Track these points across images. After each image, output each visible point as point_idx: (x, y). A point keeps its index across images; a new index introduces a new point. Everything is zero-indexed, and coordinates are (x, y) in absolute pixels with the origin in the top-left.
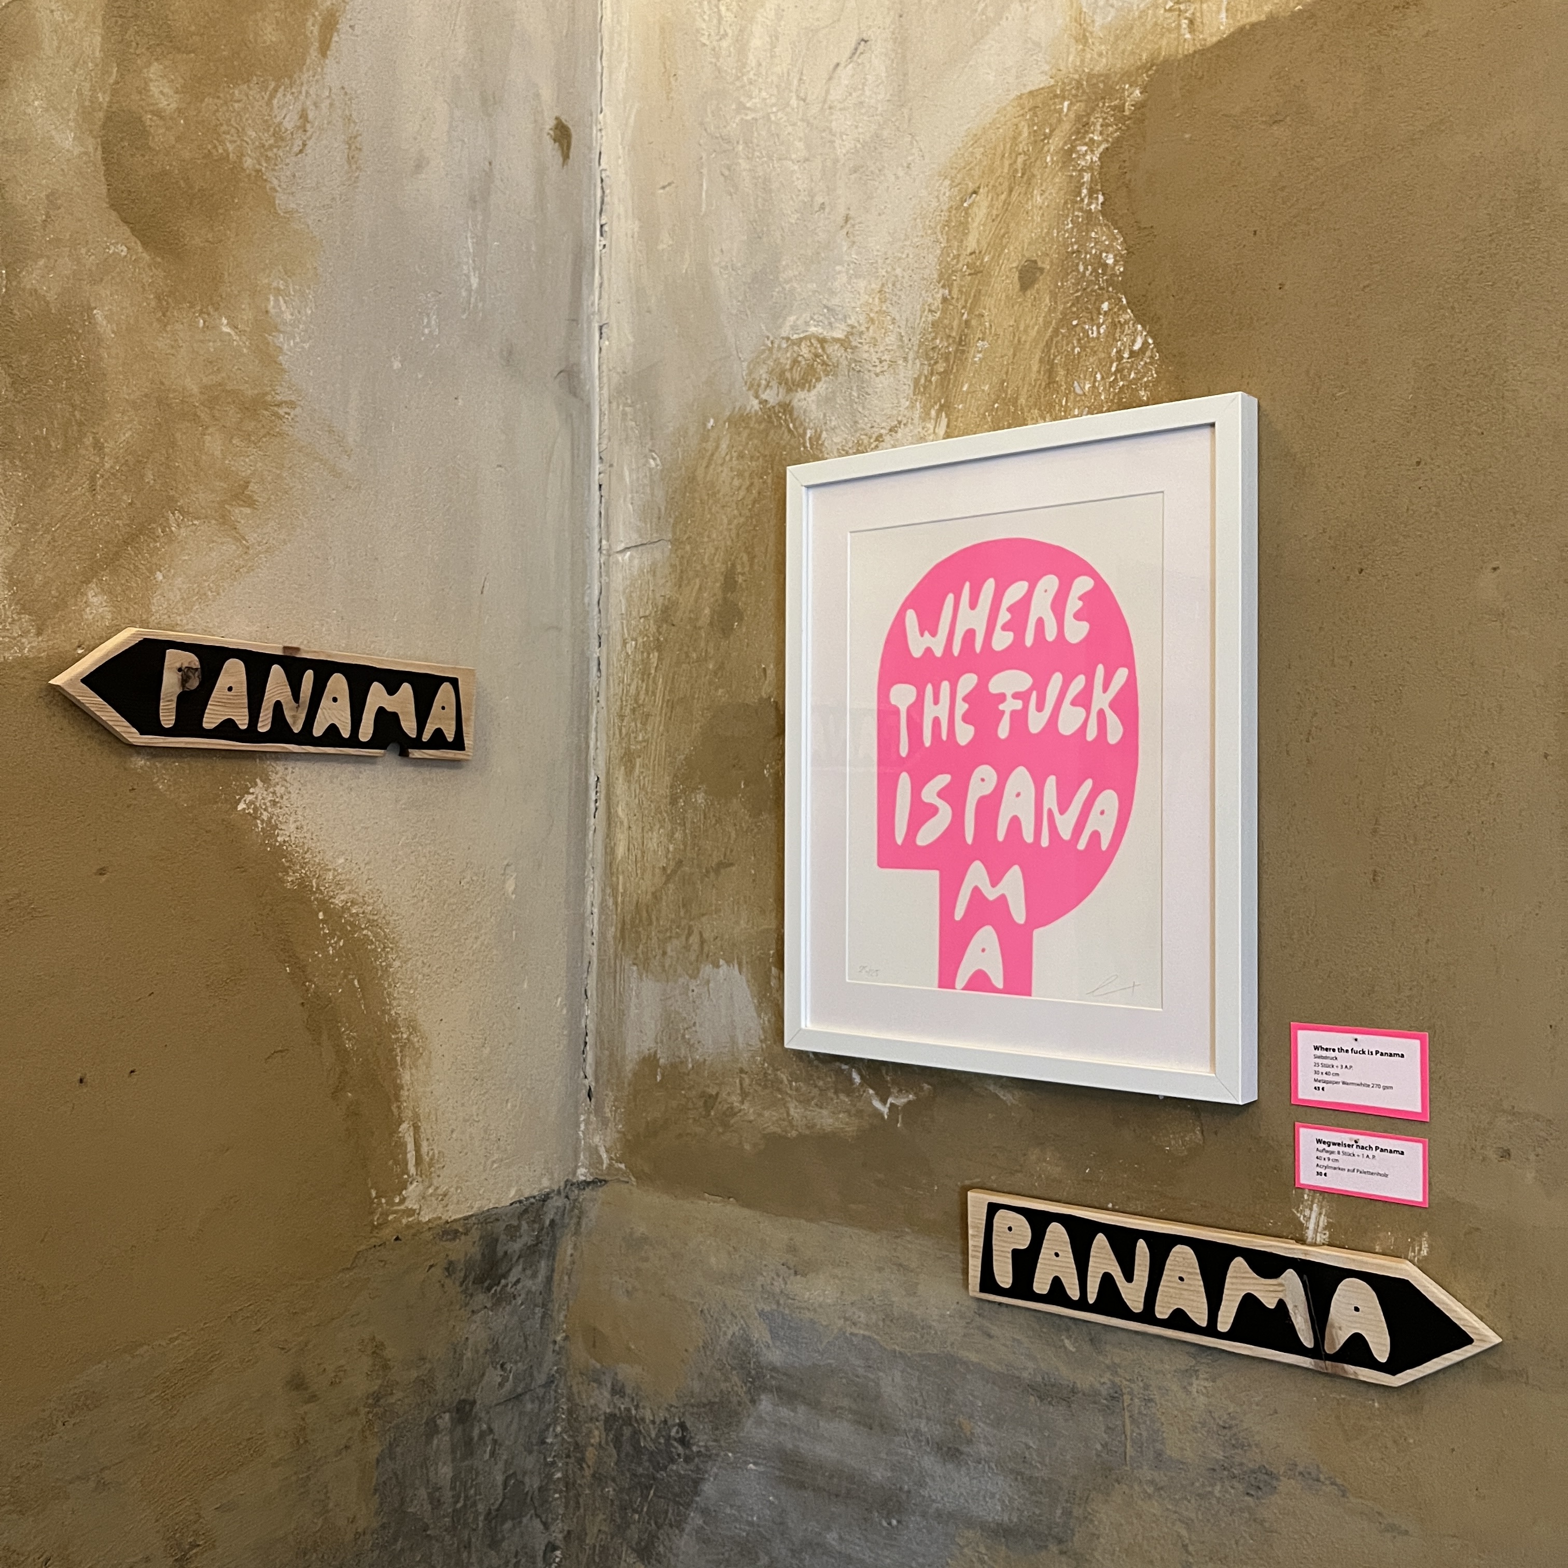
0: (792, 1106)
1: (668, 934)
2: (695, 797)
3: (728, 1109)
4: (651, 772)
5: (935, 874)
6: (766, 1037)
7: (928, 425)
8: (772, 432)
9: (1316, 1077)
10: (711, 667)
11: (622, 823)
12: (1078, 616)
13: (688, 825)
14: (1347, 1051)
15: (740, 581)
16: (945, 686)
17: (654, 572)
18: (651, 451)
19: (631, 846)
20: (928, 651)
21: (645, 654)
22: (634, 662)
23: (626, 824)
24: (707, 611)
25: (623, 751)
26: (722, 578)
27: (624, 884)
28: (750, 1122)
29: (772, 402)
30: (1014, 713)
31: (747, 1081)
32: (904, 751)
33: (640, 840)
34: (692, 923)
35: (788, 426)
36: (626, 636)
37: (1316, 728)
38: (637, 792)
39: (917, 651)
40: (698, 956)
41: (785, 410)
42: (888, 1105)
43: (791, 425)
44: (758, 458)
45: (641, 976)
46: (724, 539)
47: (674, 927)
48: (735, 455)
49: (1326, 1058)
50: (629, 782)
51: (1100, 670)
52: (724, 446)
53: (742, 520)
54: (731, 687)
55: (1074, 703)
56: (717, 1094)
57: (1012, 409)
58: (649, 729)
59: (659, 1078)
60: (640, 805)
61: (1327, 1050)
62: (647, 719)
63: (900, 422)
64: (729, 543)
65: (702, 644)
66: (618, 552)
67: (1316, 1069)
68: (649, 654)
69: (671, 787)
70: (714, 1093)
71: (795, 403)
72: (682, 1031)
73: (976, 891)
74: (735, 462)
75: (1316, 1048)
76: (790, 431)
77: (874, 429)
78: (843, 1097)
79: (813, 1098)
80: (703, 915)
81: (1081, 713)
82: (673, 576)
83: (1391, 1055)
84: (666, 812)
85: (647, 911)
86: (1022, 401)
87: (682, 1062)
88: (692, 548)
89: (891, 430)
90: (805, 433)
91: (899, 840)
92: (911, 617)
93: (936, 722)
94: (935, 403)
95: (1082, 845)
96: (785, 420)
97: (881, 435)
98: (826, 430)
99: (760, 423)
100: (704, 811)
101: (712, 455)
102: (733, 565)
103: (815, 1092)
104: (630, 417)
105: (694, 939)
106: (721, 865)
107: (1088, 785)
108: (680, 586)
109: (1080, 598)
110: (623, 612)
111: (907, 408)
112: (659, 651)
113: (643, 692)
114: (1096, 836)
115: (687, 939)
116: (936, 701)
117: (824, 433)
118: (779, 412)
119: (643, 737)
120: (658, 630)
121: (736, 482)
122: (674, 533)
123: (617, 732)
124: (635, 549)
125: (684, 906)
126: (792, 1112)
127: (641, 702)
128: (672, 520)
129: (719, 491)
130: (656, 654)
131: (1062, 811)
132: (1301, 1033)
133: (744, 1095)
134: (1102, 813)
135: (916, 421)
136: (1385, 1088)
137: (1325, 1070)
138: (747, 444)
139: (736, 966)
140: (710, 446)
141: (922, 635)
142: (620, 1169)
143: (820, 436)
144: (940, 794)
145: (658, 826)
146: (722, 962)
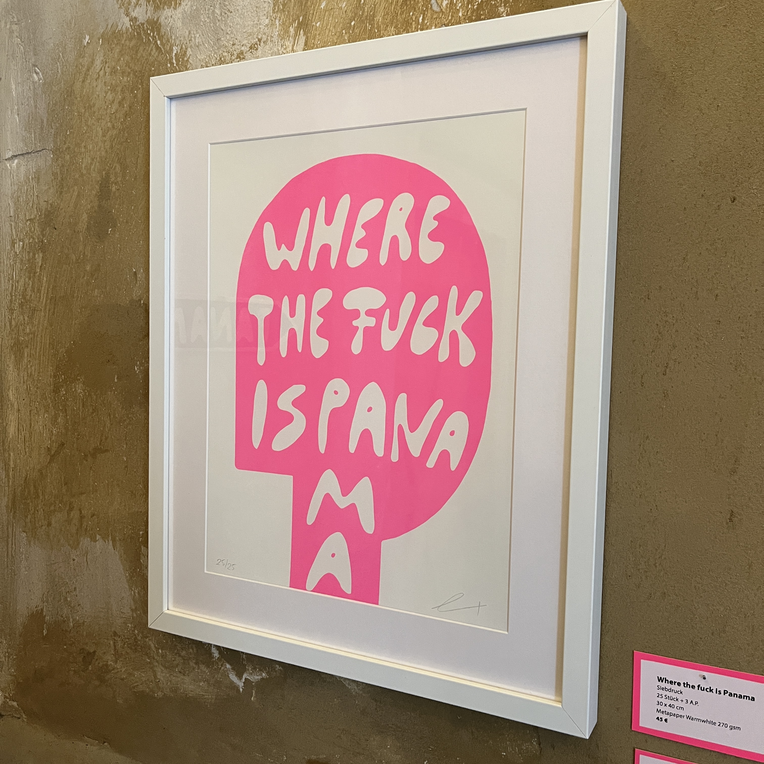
0: (159, 670)
1: (52, 508)
2: (75, 387)
3: (103, 665)
4: (37, 361)
5: (290, 478)
6: (136, 608)
7: (287, 43)
8: (141, 49)
9: (659, 707)
10: (88, 268)
11: (12, 405)
12: (433, 236)
13: (69, 412)
14: (693, 687)
15: (114, 189)
16: (301, 299)
17: (38, 179)
18: (35, 66)
19: (21, 428)
20: (285, 264)
21: (31, 254)
22: (22, 260)
23: (16, 407)
24: (85, 216)
25: (13, 341)
26: (97, 187)
27: (15, 462)
28: (123, 679)
29: (142, 19)
30: (366, 329)
31: (120, 644)
32: (261, 359)
33: (28, 422)
34: (72, 500)
35: (156, 42)
36: (15, 237)
37: (675, 361)
38: (26, 378)
39: (274, 264)
40: (77, 530)
41: (153, 28)
42: (243, 680)
43: (159, 42)
44: (129, 73)
45: (30, 542)
46: (100, 149)
47: (57, 502)
48: (108, 70)
49: (670, 690)
50: (18, 369)
51: (454, 292)
52: (98, 63)
53: (115, 132)
54: (106, 288)
55: (426, 323)
56: (94, 652)
57: (369, 27)
58: (36, 323)
59: (45, 632)
60: (28, 390)
61: (671, 682)
62: (33, 314)
63: (260, 40)
64: (103, 153)
65: (81, 248)
66: (6, 160)
67: (660, 700)
68: (34, 255)
69: (55, 376)
70: (92, 651)
71: (162, 19)
72: (64, 594)
73: (328, 498)
74: (108, 77)
75: (660, 680)
76: (157, 47)
77: (236, 47)
78: (203, 667)
79: (177, 665)
80: (82, 494)
81: (433, 333)
82: (55, 184)
83: (740, 697)
84: (51, 399)
85: (35, 486)
86: (379, 18)
87: (64, 621)
88: (71, 158)
89: (251, 48)
90: (171, 50)
91: (256, 445)
92: (268, 228)
93: (292, 334)
94: (294, 21)
95: (431, 463)
96: (154, 37)
97: (242, 53)
98: (191, 47)
99: (130, 40)
100: (83, 400)
101: (88, 70)
102: (108, 175)
103: (178, 660)
104: (16, 34)
105: (75, 514)
106: (97, 451)
107: (438, 405)
108: (61, 193)
109: (435, 218)
110: (12, 214)
111: (267, 25)
112: (44, 252)
113: (29, 289)
114: (445, 455)
115: (69, 514)
116: (292, 314)
117: (189, 49)
118: (148, 29)
119: (30, 330)
120: (42, 232)
121: (110, 96)
122: (55, 142)
123: (8, 324)
124: (21, 157)
125: (66, 484)
126: (160, 675)
127: (28, 297)
128: (53, 131)
129: (94, 105)
130: (41, 255)
131: (413, 428)
132: (644, 664)
133: (117, 655)
134: (452, 433)
135: (275, 39)
136: (732, 728)
137: (669, 702)
138: (119, 60)
139: (111, 542)
140: (86, 61)
141: (279, 249)
142: (13, 706)
143: (185, 52)
144: (295, 403)
145: (43, 411)
146: (98, 537)
